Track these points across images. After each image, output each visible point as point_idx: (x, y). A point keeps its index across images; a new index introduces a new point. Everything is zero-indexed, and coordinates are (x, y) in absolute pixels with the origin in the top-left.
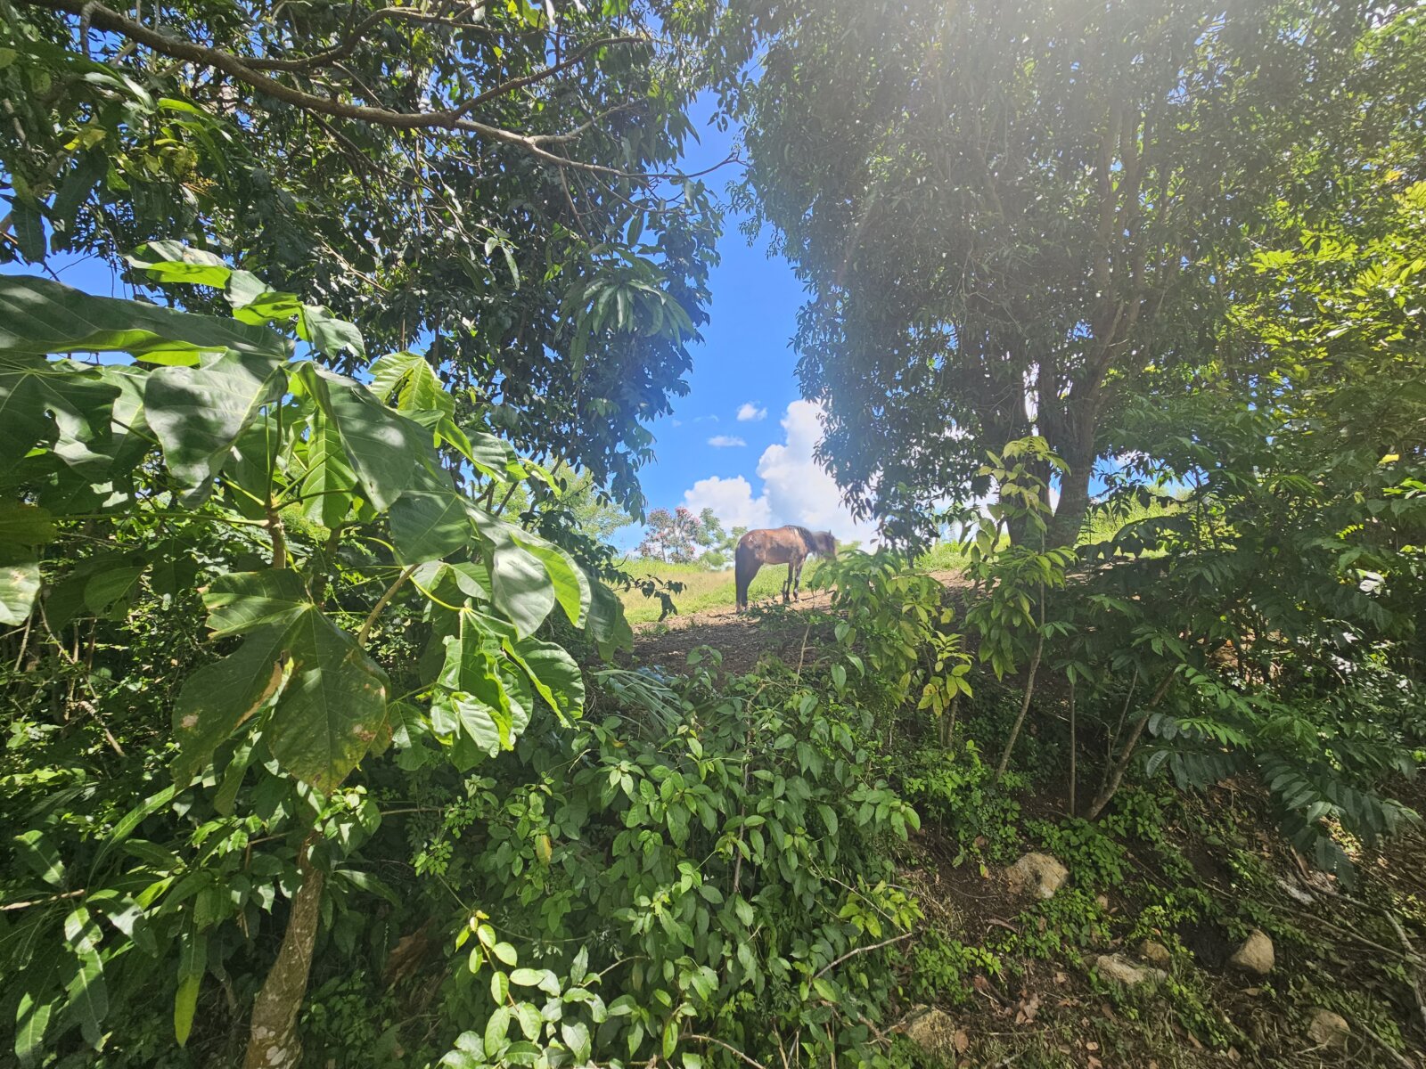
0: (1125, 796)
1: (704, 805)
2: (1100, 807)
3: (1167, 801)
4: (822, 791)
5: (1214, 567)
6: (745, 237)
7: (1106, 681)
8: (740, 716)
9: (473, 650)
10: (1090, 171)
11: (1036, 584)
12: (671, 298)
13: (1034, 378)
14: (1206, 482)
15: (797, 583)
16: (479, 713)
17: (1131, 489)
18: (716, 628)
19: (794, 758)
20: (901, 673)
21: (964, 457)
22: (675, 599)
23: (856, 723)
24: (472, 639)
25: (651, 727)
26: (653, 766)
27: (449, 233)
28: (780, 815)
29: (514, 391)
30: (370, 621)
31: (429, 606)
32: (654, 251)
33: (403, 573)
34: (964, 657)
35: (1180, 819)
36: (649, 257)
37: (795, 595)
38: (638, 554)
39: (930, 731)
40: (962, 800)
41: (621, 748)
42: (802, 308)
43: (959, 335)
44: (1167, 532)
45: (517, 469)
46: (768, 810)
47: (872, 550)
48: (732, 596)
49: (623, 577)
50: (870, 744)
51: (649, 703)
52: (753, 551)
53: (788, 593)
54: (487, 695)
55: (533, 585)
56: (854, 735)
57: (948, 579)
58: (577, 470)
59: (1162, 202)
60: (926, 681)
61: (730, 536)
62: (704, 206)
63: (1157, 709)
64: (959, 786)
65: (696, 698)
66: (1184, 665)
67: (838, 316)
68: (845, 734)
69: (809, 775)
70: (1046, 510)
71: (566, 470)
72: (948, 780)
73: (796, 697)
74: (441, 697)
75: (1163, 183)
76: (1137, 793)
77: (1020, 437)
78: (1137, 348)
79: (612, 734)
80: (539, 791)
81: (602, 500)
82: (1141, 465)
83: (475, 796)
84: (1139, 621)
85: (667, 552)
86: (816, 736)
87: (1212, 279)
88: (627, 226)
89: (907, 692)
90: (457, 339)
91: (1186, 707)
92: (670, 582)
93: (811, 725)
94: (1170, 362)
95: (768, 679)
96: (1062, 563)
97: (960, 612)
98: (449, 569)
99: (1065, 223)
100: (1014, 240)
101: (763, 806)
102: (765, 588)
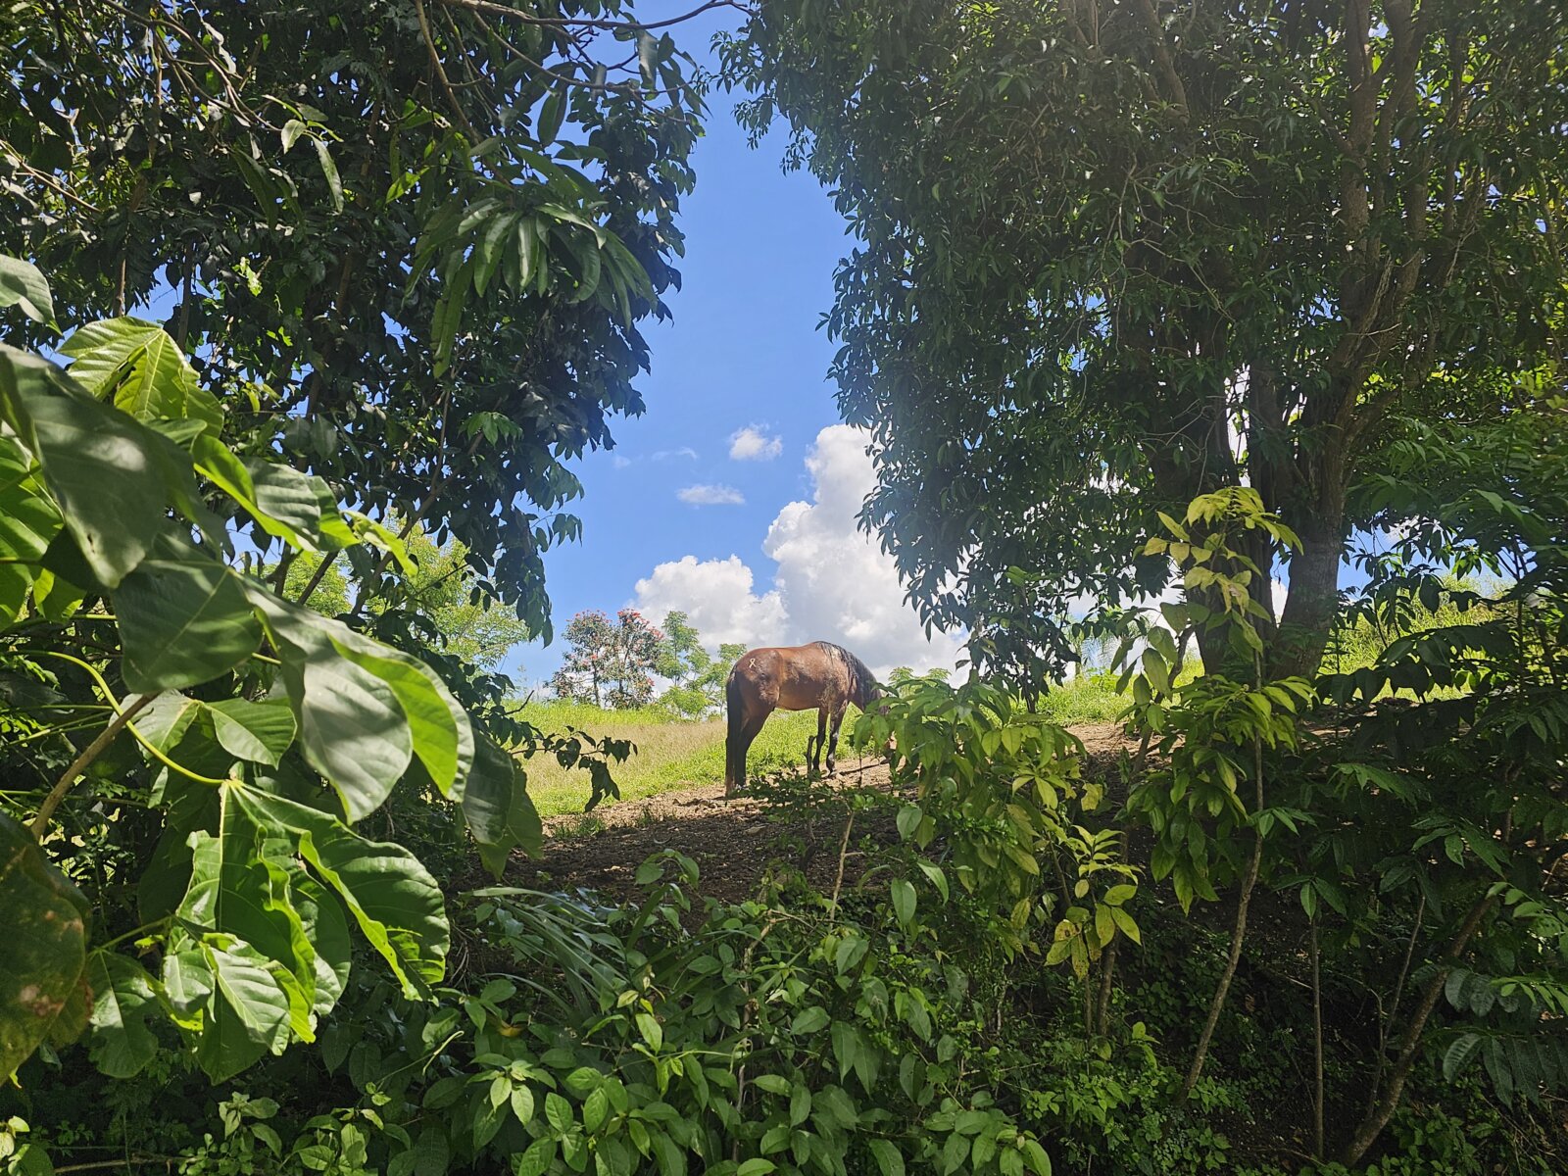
0: (1411, 1121)
1: (664, 1141)
2: (1367, 1143)
3: (1484, 1129)
4: (878, 1114)
5: (1548, 714)
6: (748, 133)
7: (1373, 915)
8: (730, 976)
9: (245, 857)
10: (1334, 37)
11: (1247, 742)
12: (614, 237)
13: (1241, 388)
14: (1531, 567)
15: (834, 742)
16: (254, 972)
17: (1411, 582)
18: (688, 824)
19: (827, 1050)
20: (1014, 900)
21: (1123, 524)
22: (616, 771)
23: (936, 988)
24: (243, 836)
25: (571, 1002)
26: (571, 1070)
27: (212, 109)
28: (802, 1158)
29: (327, 397)
30: (48, 806)
31: (163, 777)
32: (586, 155)
33: (114, 718)
34: (1125, 869)
35: (1505, 1162)
36: (575, 164)
37: (830, 765)
38: (550, 692)
39: (1071, 1008)
40: (1126, 1131)
41: (512, 1038)
42: (844, 262)
43: (1111, 313)
44: (1469, 654)
45: (334, 529)
46: (779, 1149)
47: (958, 680)
48: (719, 767)
49: (522, 731)
50: (962, 1025)
51: (566, 956)
52: (756, 686)
53: (817, 762)
54: (270, 939)
55: (371, 724)
56: (934, 1010)
57: (1097, 737)
58: (441, 541)
59: (1454, 94)
60: (1059, 914)
61: (716, 659)
62: (673, 79)
63: (1462, 962)
64: (1120, 1104)
65: (652, 945)
66: (1503, 884)
67: (906, 277)
68: (918, 1009)
69: (852, 1084)
70: (1263, 615)
71: (423, 537)
72: (1100, 1093)
73: (830, 940)
74: (184, 941)
75: (1457, 62)
76: (1432, 1117)
77: (1219, 486)
78: (1414, 337)
79: (498, 1012)
80: (360, 1122)
81: (481, 597)
82: (1428, 541)
83: (238, 1133)
84: (1425, 807)
85: (603, 690)
86: (866, 1012)
87: (1541, 226)
88: (535, 112)
89: (1026, 934)
90: (226, 302)
91: (1508, 959)
92: (607, 741)
93: (856, 992)
94: (1475, 363)
95: (780, 909)
96: (1290, 705)
97: (1116, 794)
98: (202, 709)
99: (1292, 123)
100: (1205, 150)
101: (770, 1141)
102: (776, 753)
